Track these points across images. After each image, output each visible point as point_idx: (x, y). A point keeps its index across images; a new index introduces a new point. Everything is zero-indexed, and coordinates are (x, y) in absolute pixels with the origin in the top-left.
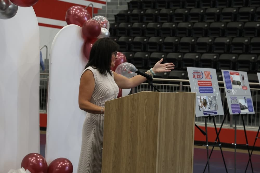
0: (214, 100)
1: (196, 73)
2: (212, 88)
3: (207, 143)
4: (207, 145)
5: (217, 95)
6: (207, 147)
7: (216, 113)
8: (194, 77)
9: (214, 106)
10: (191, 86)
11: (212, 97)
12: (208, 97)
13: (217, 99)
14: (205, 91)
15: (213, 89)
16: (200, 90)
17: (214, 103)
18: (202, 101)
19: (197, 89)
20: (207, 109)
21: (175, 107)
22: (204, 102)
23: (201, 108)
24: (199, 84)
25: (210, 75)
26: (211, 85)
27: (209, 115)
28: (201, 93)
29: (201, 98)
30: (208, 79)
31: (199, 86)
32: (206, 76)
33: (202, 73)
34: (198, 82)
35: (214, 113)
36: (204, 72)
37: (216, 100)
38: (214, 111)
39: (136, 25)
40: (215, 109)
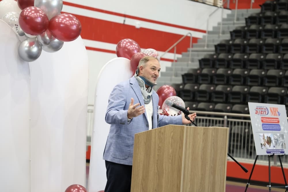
0: (281, 138)
1: (259, 108)
2: (279, 125)
3: (270, 184)
4: (270, 186)
5: (285, 133)
6: (269, 188)
7: (283, 152)
8: (256, 113)
9: (281, 144)
10: (252, 121)
11: (278, 134)
12: (274, 134)
13: (285, 137)
14: (270, 128)
15: (280, 127)
16: (264, 127)
17: (281, 142)
18: (266, 139)
19: (260, 125)
20: (272, 148)
21: (203, 141)
22: (268, 140)
23: (263, 147)
24: (262, 121)
25: (277, 111)
26: (278, 122)
27: (272, 154)
28: (264, 130)
29: (264, 136)
30: (274, 115)
31: (262, 123)
32: (272, 112)
33: (267, 109)
34: (262, 119)
35: (280, 152)
36: (270, 108)
37: (283, 138)
38: (280, 150)
39: (237, 56)
40: (282, 148)
